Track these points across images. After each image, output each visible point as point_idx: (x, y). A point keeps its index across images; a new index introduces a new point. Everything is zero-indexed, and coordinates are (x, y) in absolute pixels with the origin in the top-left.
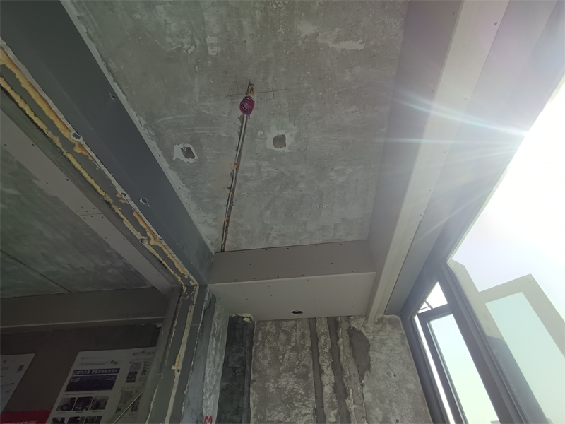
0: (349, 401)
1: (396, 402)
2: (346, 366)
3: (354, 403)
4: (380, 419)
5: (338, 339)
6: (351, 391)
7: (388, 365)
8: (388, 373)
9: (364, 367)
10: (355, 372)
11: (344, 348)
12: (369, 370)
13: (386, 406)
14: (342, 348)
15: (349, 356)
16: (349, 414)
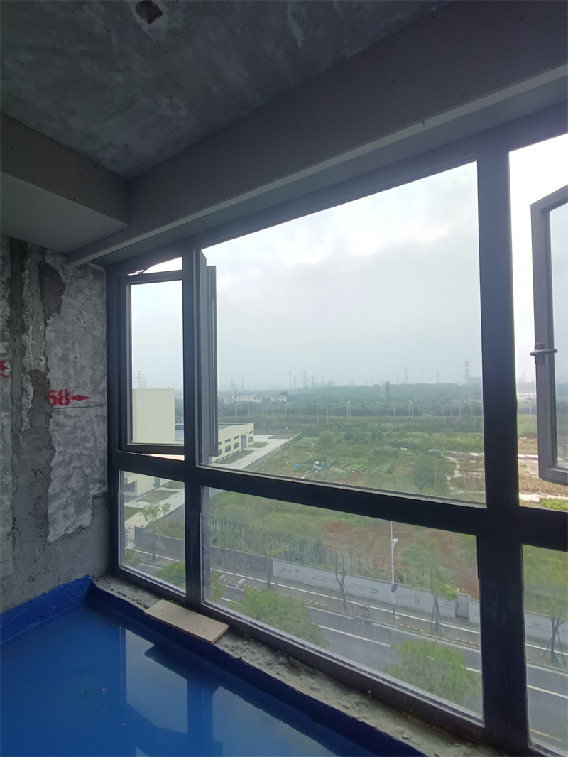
0: (27, 337)
1: (78, 344)
2: (30, 302)
3: (33, 339)
4: (60, 355)
5: (23, 270)
6: (31, 328)
7: (80, 312)
8: (78, 319)
9: (52, 308)
10: (41, 311)
11: (30, 282)
12: (58, 312)
13: (68, 345)
14: (27, 281)
15: (34, 293)
16: (23, 349)
